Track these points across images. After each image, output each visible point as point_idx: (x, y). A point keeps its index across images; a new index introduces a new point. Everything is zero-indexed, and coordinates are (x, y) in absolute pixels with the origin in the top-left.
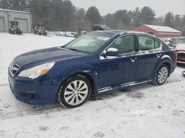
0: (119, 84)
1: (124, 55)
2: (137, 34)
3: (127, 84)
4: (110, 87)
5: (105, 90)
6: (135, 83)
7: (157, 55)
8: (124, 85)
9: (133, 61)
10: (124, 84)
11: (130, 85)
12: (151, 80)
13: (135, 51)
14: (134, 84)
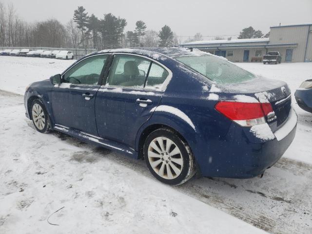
0: (79, 130)
1: (79, 86)
2: (113, 54)
3: (87, 136)
4: (68, 128)
5: (61, 129)
6: (99, 140)
7: (138, 100)
8: (83, 135)
9: (87, 99)
10: (84, 133)
11: (90, 138)
12: (130, 152)
13: (99, 84)
14: (97, 141)
